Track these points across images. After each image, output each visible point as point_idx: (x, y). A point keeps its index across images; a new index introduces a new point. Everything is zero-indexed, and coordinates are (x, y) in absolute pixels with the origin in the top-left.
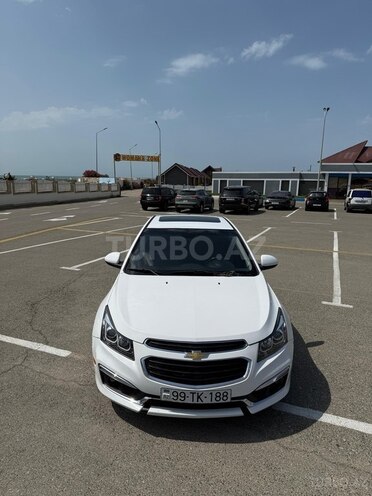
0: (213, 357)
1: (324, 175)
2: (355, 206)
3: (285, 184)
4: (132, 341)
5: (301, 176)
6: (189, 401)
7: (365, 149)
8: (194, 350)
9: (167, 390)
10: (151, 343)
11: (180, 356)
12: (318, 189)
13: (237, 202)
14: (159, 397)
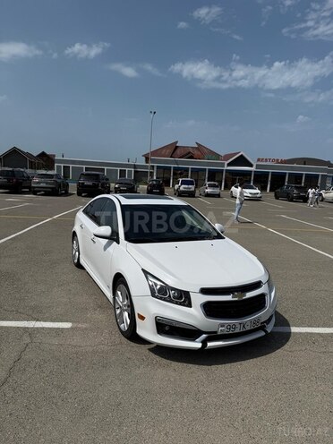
0: (249, 295)
1: (153, 166)
2: (183, 192)
3: (123, 173)
4: (188, 292)
5: (135, 166)
6: (237, 331)
7: (177, 147)
8: (237, 291)
9: (222, 325)
10: (205, 291)
11: (229, 298)
12: (149, 178)
13: (95, 186)
14: (216, 332)
